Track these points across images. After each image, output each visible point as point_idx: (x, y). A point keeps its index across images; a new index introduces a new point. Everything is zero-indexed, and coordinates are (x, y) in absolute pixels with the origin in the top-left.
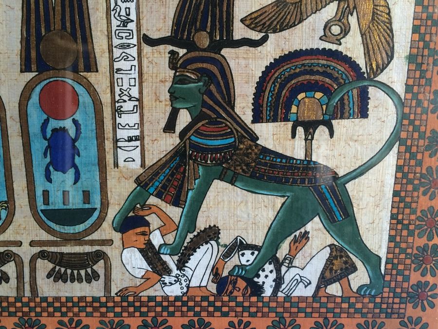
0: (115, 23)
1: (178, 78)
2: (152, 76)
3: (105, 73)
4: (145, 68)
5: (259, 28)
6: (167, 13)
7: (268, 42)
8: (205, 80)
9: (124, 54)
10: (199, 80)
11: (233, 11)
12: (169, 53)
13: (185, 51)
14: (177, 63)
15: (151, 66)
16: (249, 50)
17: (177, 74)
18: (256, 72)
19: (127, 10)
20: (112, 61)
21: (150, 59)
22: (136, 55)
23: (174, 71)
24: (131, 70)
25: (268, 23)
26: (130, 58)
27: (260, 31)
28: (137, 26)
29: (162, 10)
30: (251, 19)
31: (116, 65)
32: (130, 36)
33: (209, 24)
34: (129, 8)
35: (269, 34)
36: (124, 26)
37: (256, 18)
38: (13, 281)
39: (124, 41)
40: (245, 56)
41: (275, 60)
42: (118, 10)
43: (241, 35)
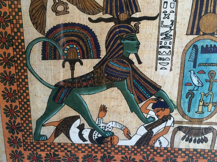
38: (210, 142)
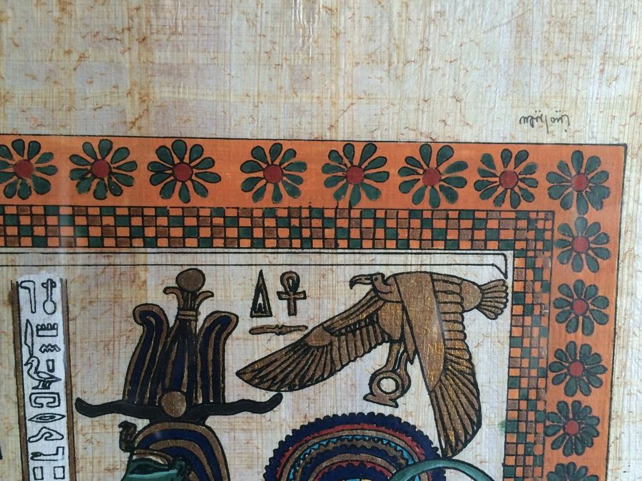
0: (29, 383)
1: (136, 464)
2: (92, 463)
3: (14, 460)
4: (80, 450)
5: (267, 385)
6: (116, 365)
7: (283, 404)
8: (181, 466)
9: (44, 431)
10: (171, 466)
11: (224, 360)
12: (120, 426)
13: (146, 422)
14: (133, 441)
15: (90, 447)
16: (252, 418)
17: (134, 457)
18: (264, 452)
19: (50, 363)
20: (25, 441)
21: (89, 437)
22: (64, 431)
23: (129, 454)
24: (57, 454)
25: (280, 377)
26: (55, 436)
27: (268, 389)
28: (66, 387)
29: (109, 361)
30: (253, 371)
31: (32, 448)
32: (54, 402)
33: (185, 380)
34: (53, 361)
35: (284, 394)
36: (45, 387)
37: (260, 370)
39: (45, 410)
40: (245, 427)
41: (294, 431)
42: (35, 364)
43: (239, 395)
